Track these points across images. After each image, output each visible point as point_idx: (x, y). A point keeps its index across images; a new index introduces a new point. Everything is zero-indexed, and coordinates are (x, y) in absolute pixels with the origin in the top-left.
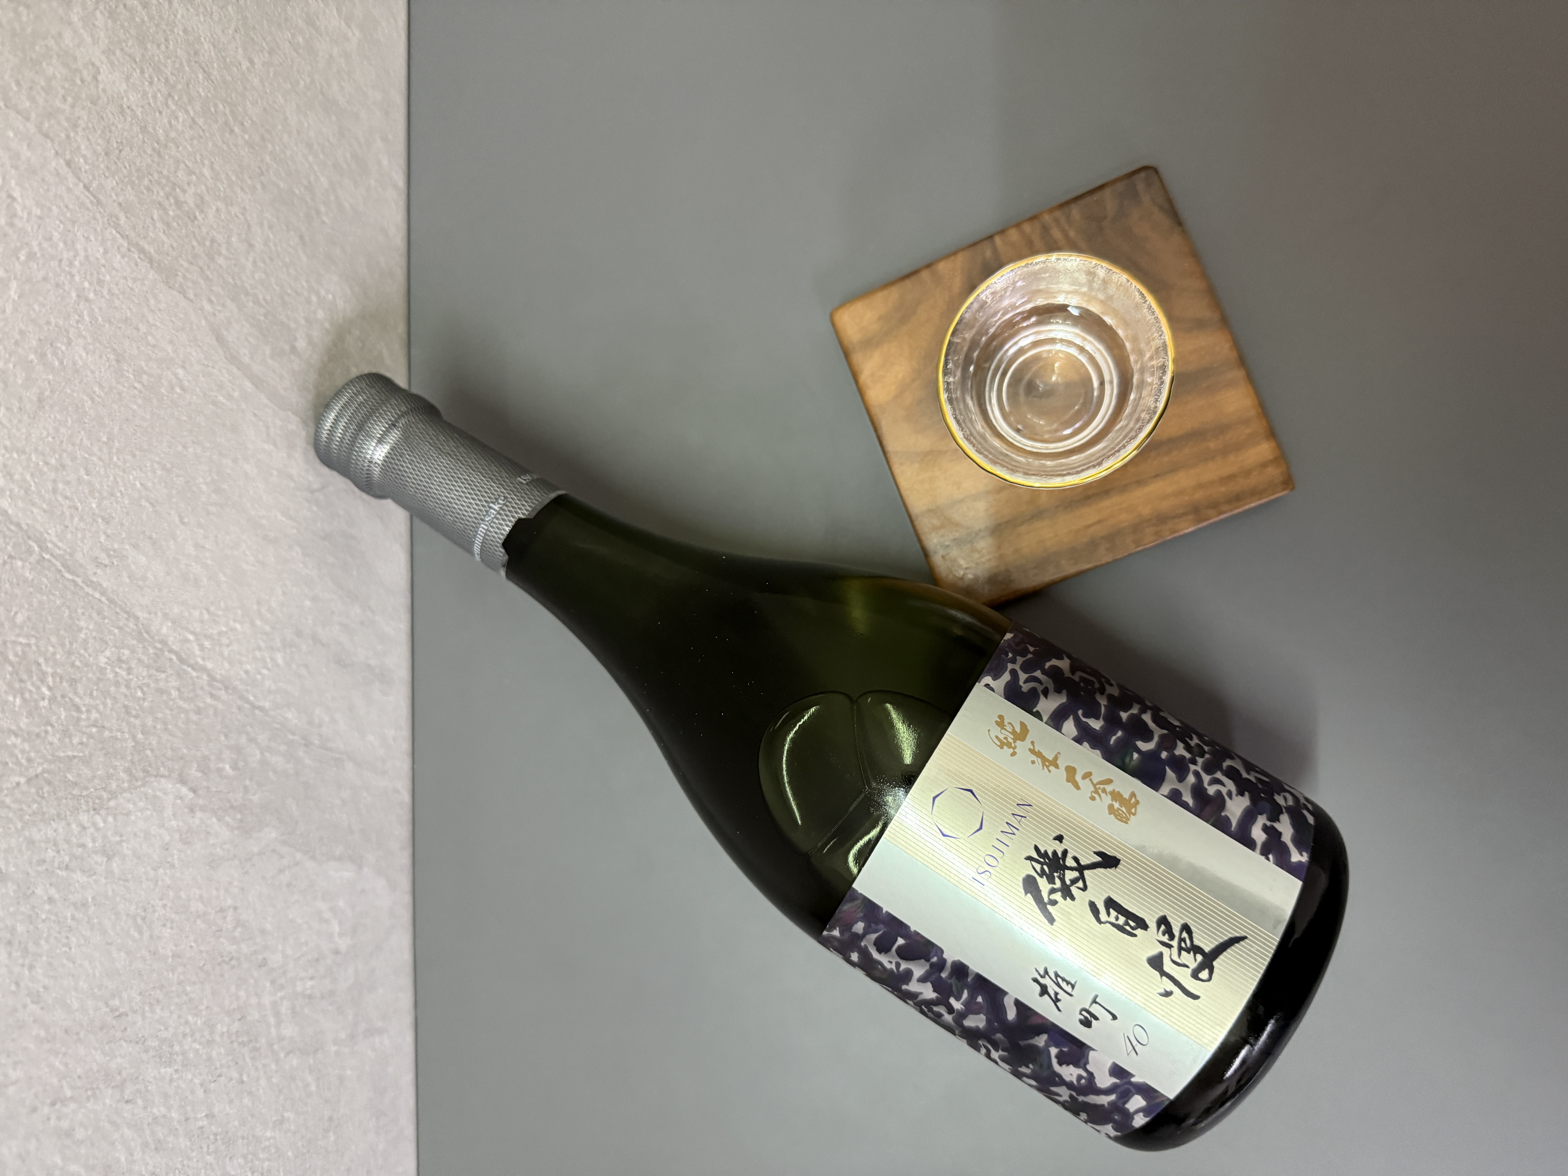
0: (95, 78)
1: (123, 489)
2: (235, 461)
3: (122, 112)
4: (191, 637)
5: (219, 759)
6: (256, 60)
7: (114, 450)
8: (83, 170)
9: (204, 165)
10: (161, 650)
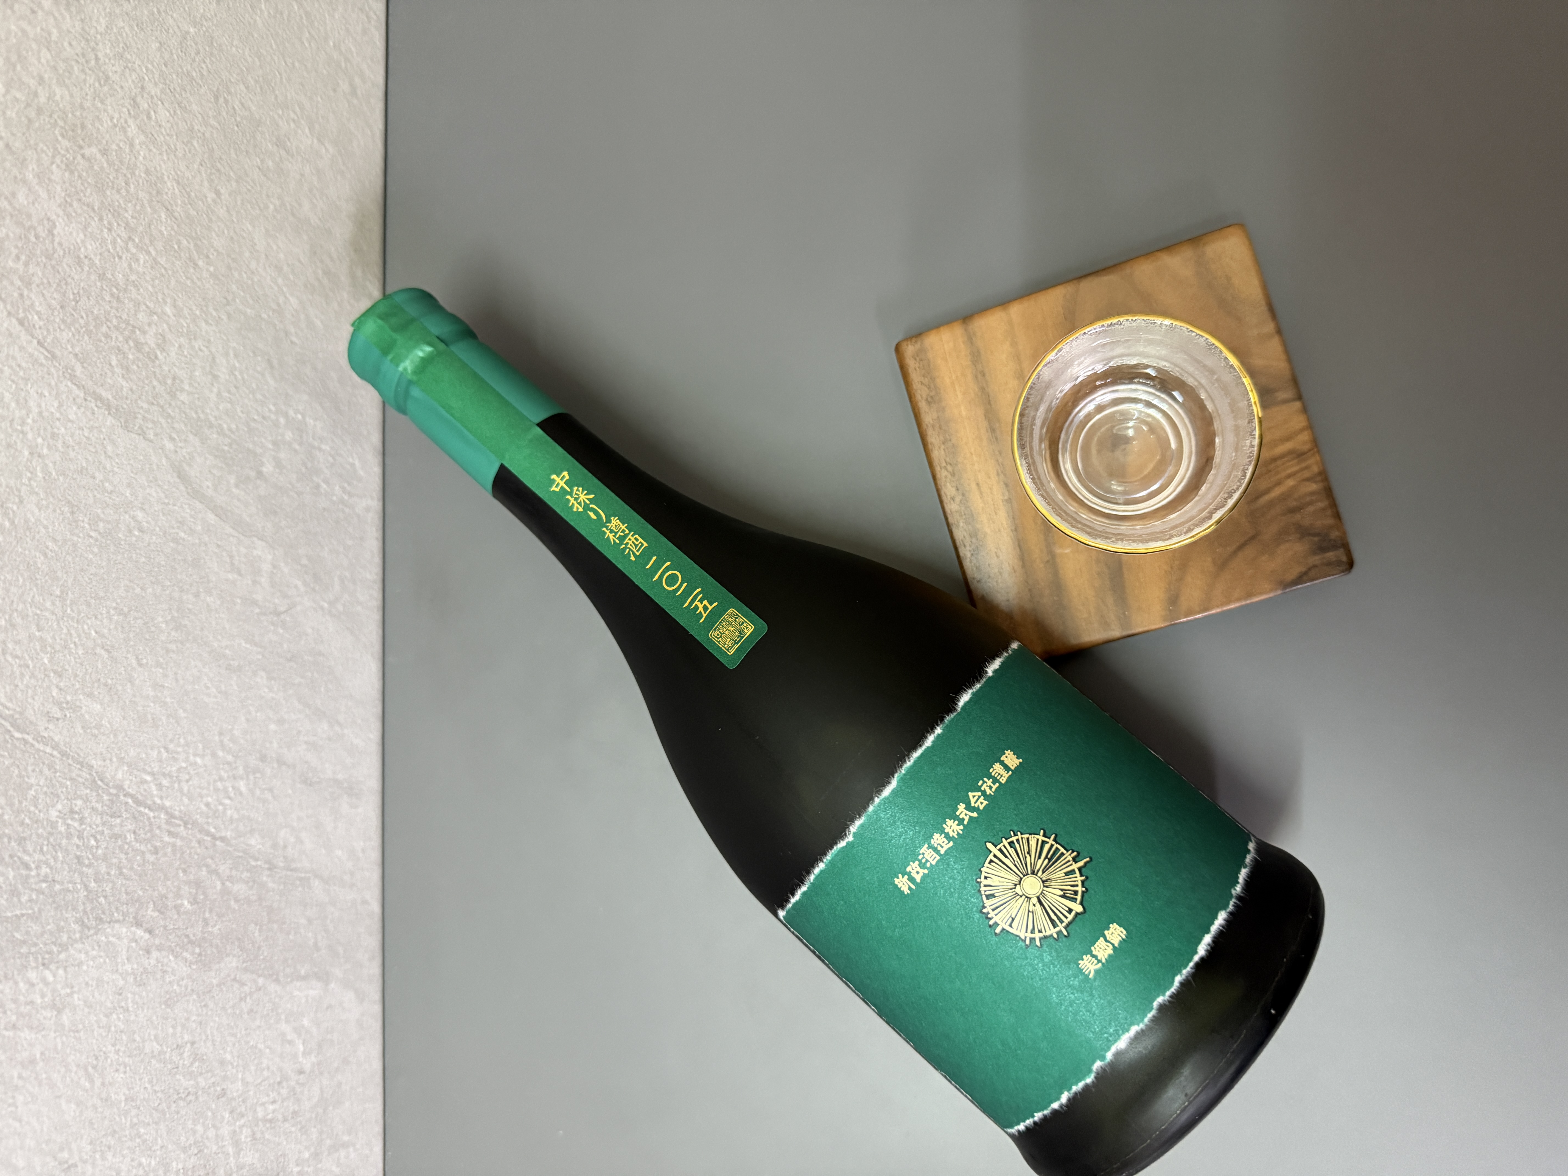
0: (51, 232)
1: (77, 640)
2: (197, 595)
3: (79, 263)
4: (148, 778)
5: (178, 896)
6: (222, 191)
7: (68, 602)
8: (37, 326)
9: (165, 303)
10: (117, 795)
